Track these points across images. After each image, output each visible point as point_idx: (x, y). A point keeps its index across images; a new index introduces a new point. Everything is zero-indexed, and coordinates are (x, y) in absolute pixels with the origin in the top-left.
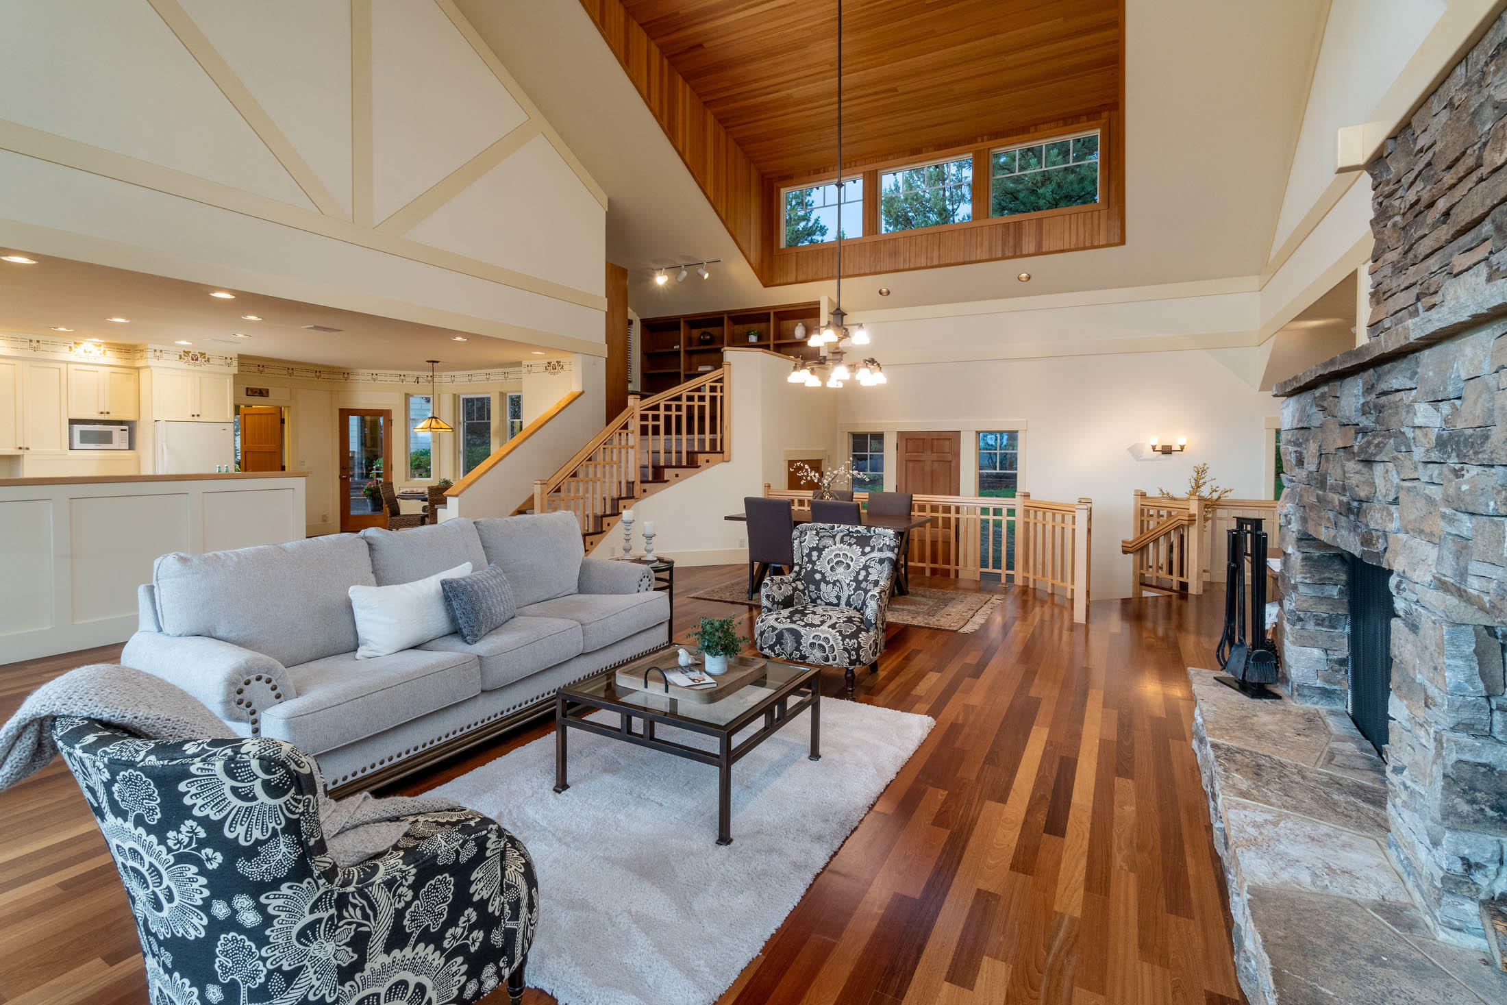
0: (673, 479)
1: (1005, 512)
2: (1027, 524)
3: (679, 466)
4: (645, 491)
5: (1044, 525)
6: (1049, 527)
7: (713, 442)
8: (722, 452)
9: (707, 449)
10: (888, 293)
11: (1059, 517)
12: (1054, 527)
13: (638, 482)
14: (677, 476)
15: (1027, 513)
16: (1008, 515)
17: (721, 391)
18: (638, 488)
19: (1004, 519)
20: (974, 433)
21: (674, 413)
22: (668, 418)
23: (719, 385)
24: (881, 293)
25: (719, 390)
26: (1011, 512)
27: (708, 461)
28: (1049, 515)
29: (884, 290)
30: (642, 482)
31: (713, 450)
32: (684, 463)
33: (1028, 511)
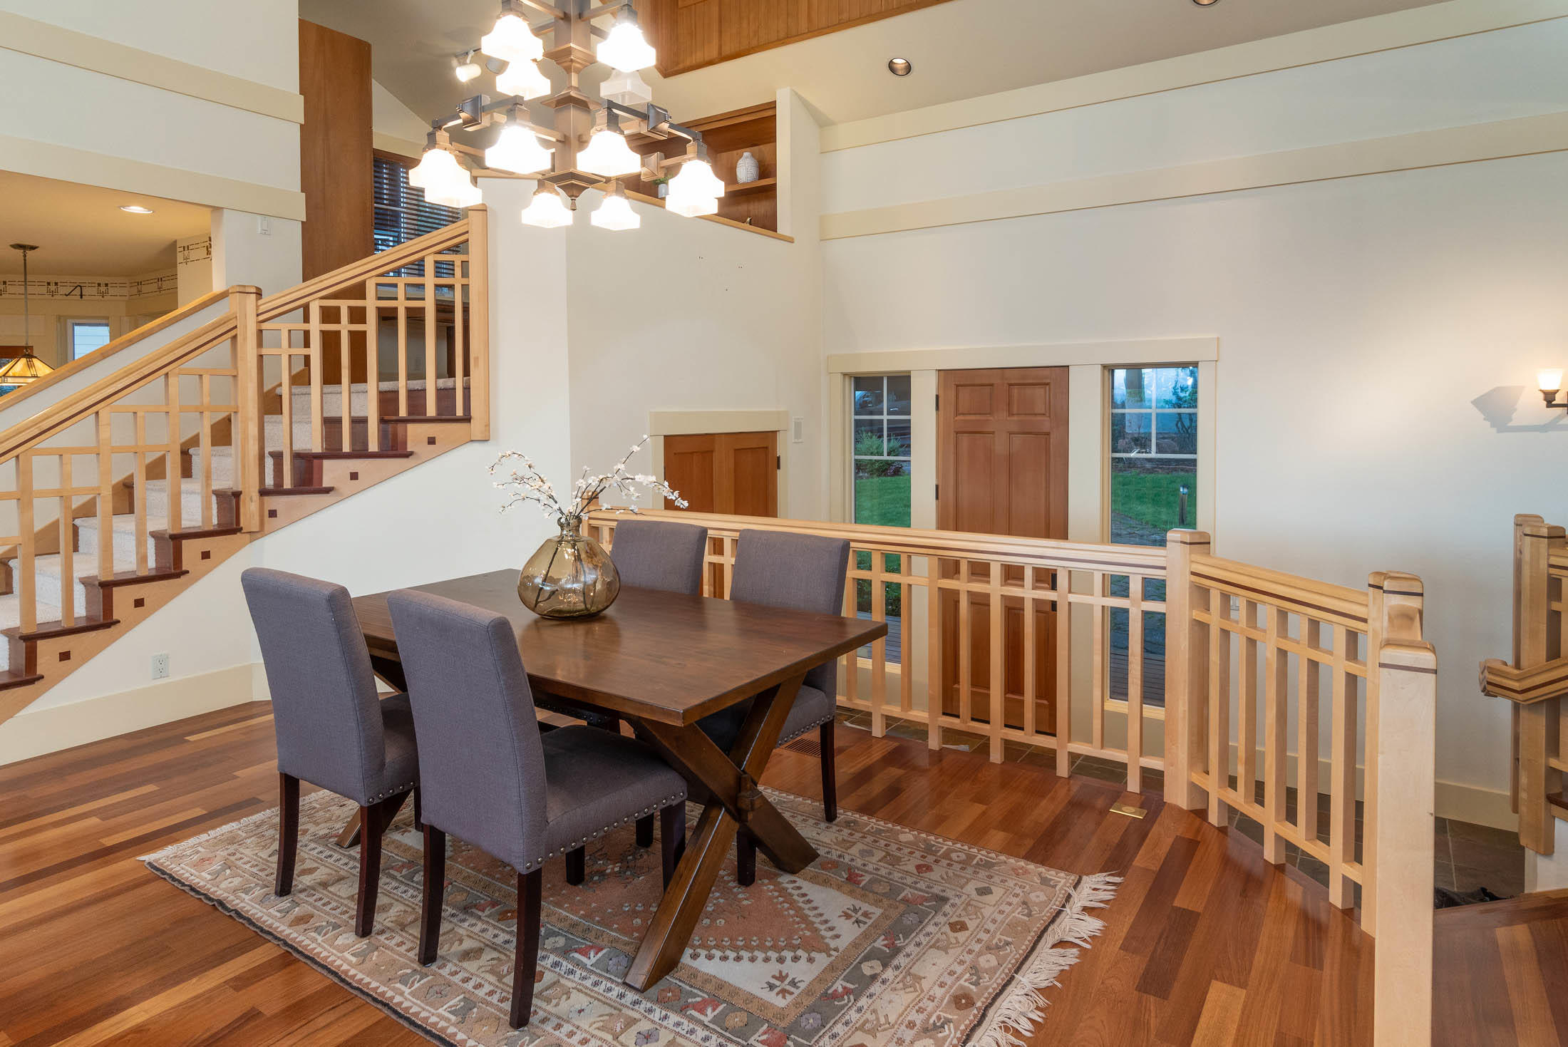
0: (345, 485)
1: (1136, 587)
2: (1201, 629)
3: (360, 452)
4: (273, 514)
5: (1252, 643)
6: (1267, 653)
7: (445, 396)
8: (467, 419)
9: (431, 411)
10: (908, 69)
11: (1298, 624)
12: (1282, 654)
13: (251, 491)
14: (354, 476)
15: (1201, 595)
16: (1146, 596)
17: (465, 274)
18: (251, 509)
19: (1136, 606)
20: (1099, 369)
21: (345, 327)
22: (330, 341)
23: (457, 259)
24: (891, 67)
25: (458, 271)
26: (1155, 589)
27: (432, 441)
28: (1267, 612)
29: (899, 62)
30: (264, 492)
31: (446, 415)
32: (373, 446)
33: (1205, 592)
